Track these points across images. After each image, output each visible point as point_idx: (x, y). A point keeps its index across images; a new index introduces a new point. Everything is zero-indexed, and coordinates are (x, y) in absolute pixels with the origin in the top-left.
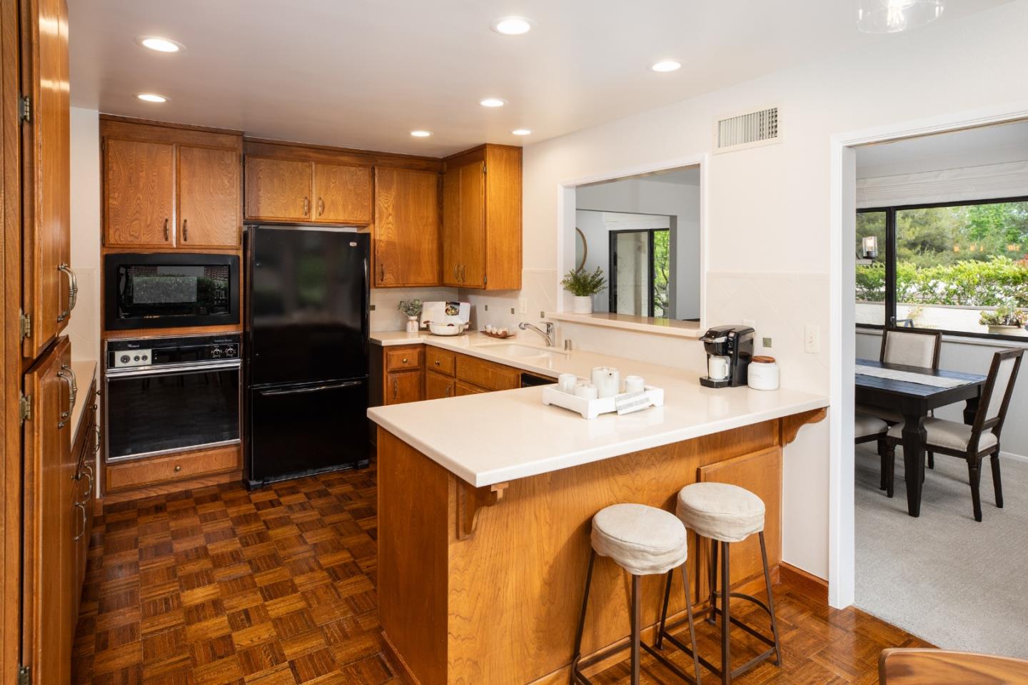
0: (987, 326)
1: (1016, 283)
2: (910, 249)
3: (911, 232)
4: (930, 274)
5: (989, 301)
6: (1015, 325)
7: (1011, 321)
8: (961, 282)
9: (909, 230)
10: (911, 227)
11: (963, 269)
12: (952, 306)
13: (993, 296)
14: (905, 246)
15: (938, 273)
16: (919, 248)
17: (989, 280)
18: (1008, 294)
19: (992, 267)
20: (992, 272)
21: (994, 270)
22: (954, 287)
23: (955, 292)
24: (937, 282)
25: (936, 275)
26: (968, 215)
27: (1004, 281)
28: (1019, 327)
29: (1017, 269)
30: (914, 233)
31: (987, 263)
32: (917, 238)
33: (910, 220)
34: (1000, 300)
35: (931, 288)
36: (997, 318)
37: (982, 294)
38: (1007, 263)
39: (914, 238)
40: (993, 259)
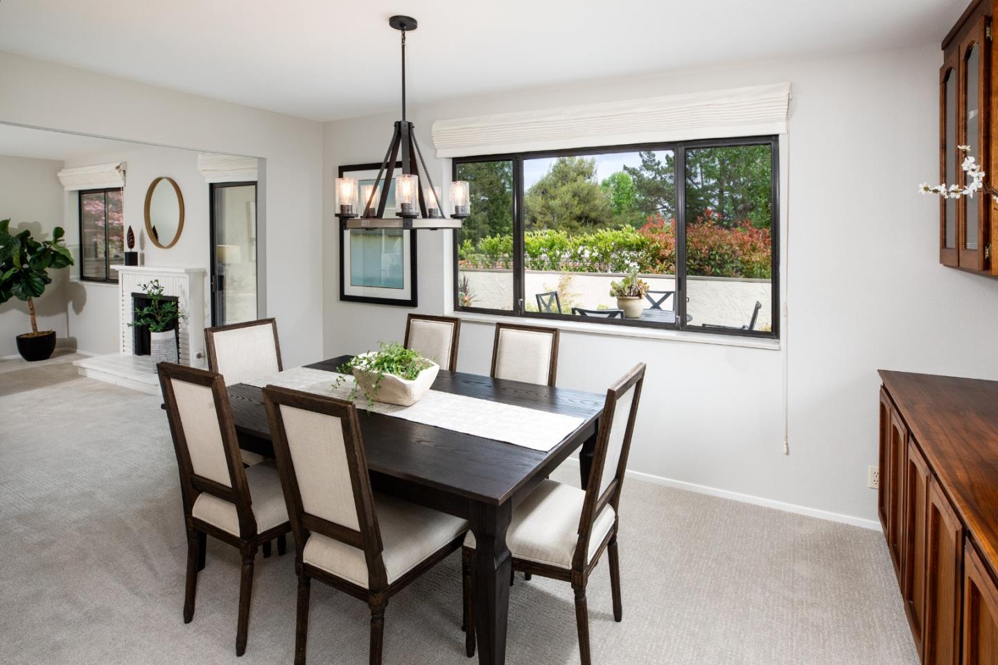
0: (616, 297)
1: (638, 250)
2: (578, 222)
3: (578, 208)
4: (578, 242)
5: (620, 267)
6: (637, 296)
7: (634, 291)
8: (600, 249)
9: (577, 206)
10: (578, 204)
11: (601, 237)
12: (594, 273)
13: (623, 262)
14: (575, 219)
15: (584, 241)
16: (583, 221)
17: (620, 246)
18: (633, 259)
19: (621, 235)
20: (622, 240)
21: (623, 238)
22: (595, 254)
23: (597, 258)
24: (584, 250)
25: (582, 243)
26: (612, 198)
27: (630, 247)
28: (640, 298)
29: (638, 237)
30: (580, 209)
31: (619, 232)
32: (582, 213)
33: (577, 198)
34: (628, 266)
35: (580, 256)
36: (624, 288)
37: (616, 260)
38: (632, 232)
39: (580, 213)
40: (622, 227)
